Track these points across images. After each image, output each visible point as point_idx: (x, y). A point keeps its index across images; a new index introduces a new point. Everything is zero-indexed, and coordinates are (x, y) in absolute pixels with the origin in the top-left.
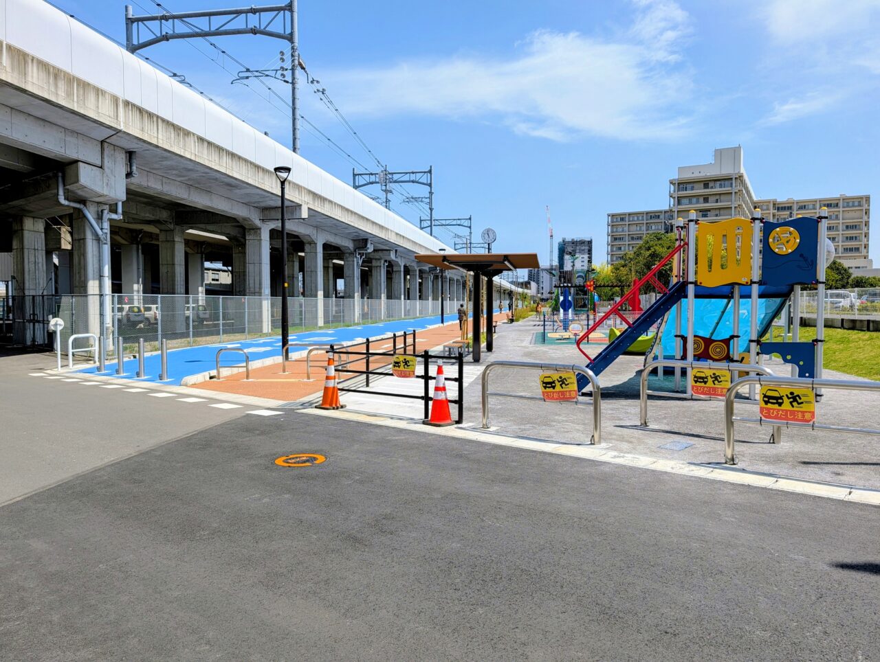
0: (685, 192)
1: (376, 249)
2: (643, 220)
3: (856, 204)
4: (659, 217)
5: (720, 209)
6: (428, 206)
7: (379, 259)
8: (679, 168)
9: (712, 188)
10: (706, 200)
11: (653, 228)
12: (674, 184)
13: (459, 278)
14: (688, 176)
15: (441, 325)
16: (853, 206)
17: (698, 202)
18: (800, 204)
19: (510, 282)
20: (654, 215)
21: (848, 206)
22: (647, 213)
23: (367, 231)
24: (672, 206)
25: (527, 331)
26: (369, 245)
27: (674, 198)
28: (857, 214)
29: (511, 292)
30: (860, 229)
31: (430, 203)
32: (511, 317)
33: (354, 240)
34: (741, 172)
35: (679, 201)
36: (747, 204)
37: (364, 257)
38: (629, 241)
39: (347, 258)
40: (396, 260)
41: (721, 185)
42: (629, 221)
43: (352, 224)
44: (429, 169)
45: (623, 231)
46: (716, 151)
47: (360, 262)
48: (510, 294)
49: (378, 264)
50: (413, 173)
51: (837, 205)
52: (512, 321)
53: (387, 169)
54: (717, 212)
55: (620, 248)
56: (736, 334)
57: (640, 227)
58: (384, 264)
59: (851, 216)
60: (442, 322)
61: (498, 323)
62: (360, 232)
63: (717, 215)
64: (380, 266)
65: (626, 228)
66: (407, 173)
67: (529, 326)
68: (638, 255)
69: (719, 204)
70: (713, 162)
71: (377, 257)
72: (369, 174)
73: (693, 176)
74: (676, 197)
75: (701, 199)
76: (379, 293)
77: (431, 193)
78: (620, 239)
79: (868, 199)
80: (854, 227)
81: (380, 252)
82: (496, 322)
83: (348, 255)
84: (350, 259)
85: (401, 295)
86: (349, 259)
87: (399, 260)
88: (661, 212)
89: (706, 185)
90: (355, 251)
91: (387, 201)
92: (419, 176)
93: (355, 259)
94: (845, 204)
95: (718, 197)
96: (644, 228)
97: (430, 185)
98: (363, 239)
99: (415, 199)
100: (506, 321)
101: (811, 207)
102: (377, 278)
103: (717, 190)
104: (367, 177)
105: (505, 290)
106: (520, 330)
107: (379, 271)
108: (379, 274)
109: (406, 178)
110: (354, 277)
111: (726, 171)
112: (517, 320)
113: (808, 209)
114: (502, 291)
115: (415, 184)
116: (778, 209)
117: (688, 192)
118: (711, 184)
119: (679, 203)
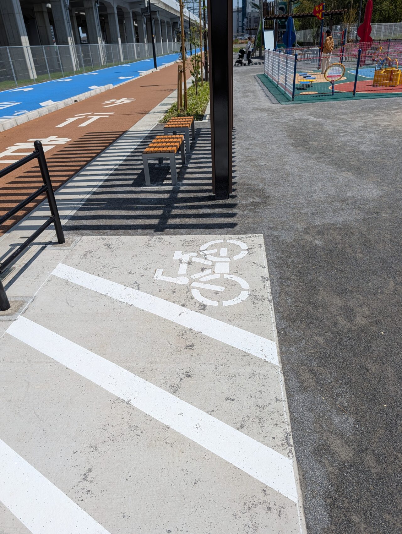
13: (169, 20)
15: (154, 70)
49: (90, 5)
58: (95, 5)
60: (156, 67)
76: (95, 35)
85: (117, 39)
102: (91, 22)
107: (91, 13)
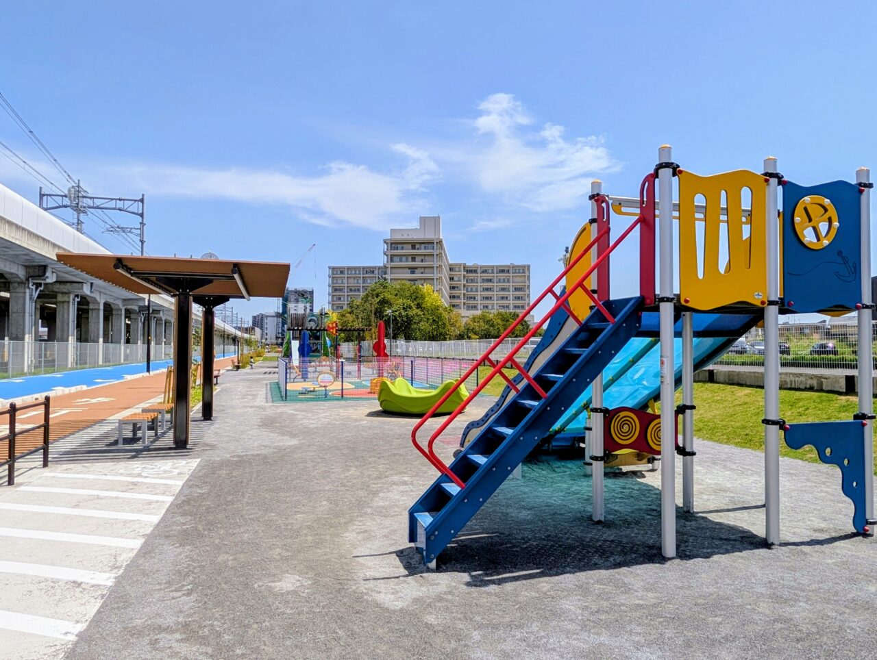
0: (396, 251)
1: (60, 279)
2: (360, 274)
3: (521, 271)
4: (373, 272)
5: (424, 268)
6: (139, 238)
7: (66, 293)
8: (391, 230)
9: (418, 249)
10: (414, 259)
11: (369, 281)
12: (387, 244)
14: (398, 237)
15: (146, 374)
16: (519, 273)
17: (407, 261)
18: (482, 269)
19: (234, 327)
20: (370, 270)
21: (516, 273)
22: (363, 268)
23: (44, 254)
24: (385, 262)
25: (258, 380)
26: (48, 274)
27: (387, 255)
28: (522, 279)
29: (236, 337)
30: (524, 291)
31: (142, 235)
32: (236, 364)
33: (27, 267)
34: (441, 238)
35: (392, 258)
36: (445, 265)
37: (42, 288)
38: (348, 292)
39: (14, 289)
40: (93, 295)
41: (425, 247)
42: (348, 274)
43: (17, 242)
44: (141, 197)
45: (342, 283)
46: (421, 218)
47: (35, 295)
48: (235, 340)
49: (66, 299)
50: (120, 200)
51: (508, 271)
52: (238, 368)
53: (81, 185)
54: (423, 270)
55: (340, 299)
56: (688, 404)
57: (358, 280)
58: (74, 300)
59: (517, 281)
60: (148, 370)
61: (222, 372)
62: (34, 255)
63: (422, 273)
64: (69, 302)
65: (345, 281)
66: (112, 199)
67: (259, 373)
68: (365, 302)
69: (424, 264)
70: (418, 227)
71: (65, 290)
72: (62, 196)
73: (402, 237)
74: (389, 254)
75: (410, 258)
76: (66, 333)
77: (142, 224)
78: (339, 290)
79: (529, 267)
80: (520, 289)
81: (68, 284)
82: (219, 370)
83: (16, 285)
84: (20, 289)
85: (98, 338)
86: (18, 290)
87: (96, 295)
88: (375, 268)
89: (413, 247)
90: (28, 280)
91: (79, 223)
92: (127, 203)
93: (27, 291)
94: (514, 271)
95: (423, 257)
96: (361, 281)
97: (142, 215)
98: (40, 266)
99: (123, 230)
100: (231, 368)
101: (490, 271)
102: (63, 316)
103: (422, 251)
104: (59, 200)
105: (228, 335)
106: (248, 380)
107: (66, 307)
108: (66, 311)
109: (112, 204)
110: (24, 313)
111: (429, 236)
112: (244, 367)
113: (488, 273)
114: (226, 336)
115: (122, 212)
116: (467, 271)
117: (398, 251)
118: (417, 246)
119: (392, 261)
